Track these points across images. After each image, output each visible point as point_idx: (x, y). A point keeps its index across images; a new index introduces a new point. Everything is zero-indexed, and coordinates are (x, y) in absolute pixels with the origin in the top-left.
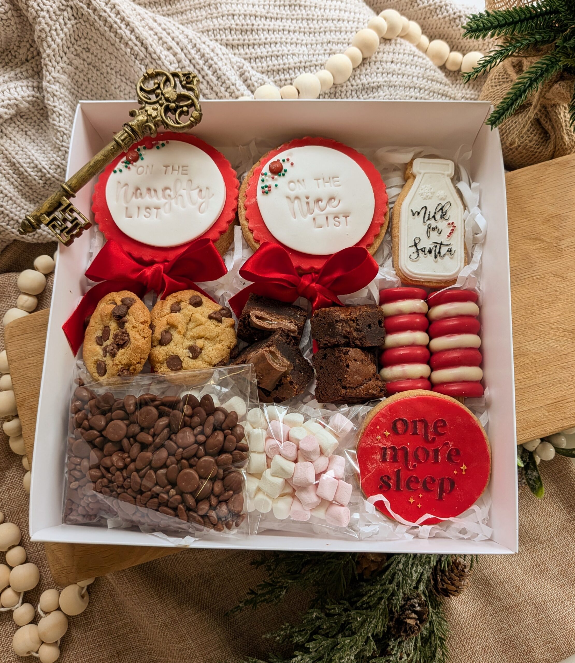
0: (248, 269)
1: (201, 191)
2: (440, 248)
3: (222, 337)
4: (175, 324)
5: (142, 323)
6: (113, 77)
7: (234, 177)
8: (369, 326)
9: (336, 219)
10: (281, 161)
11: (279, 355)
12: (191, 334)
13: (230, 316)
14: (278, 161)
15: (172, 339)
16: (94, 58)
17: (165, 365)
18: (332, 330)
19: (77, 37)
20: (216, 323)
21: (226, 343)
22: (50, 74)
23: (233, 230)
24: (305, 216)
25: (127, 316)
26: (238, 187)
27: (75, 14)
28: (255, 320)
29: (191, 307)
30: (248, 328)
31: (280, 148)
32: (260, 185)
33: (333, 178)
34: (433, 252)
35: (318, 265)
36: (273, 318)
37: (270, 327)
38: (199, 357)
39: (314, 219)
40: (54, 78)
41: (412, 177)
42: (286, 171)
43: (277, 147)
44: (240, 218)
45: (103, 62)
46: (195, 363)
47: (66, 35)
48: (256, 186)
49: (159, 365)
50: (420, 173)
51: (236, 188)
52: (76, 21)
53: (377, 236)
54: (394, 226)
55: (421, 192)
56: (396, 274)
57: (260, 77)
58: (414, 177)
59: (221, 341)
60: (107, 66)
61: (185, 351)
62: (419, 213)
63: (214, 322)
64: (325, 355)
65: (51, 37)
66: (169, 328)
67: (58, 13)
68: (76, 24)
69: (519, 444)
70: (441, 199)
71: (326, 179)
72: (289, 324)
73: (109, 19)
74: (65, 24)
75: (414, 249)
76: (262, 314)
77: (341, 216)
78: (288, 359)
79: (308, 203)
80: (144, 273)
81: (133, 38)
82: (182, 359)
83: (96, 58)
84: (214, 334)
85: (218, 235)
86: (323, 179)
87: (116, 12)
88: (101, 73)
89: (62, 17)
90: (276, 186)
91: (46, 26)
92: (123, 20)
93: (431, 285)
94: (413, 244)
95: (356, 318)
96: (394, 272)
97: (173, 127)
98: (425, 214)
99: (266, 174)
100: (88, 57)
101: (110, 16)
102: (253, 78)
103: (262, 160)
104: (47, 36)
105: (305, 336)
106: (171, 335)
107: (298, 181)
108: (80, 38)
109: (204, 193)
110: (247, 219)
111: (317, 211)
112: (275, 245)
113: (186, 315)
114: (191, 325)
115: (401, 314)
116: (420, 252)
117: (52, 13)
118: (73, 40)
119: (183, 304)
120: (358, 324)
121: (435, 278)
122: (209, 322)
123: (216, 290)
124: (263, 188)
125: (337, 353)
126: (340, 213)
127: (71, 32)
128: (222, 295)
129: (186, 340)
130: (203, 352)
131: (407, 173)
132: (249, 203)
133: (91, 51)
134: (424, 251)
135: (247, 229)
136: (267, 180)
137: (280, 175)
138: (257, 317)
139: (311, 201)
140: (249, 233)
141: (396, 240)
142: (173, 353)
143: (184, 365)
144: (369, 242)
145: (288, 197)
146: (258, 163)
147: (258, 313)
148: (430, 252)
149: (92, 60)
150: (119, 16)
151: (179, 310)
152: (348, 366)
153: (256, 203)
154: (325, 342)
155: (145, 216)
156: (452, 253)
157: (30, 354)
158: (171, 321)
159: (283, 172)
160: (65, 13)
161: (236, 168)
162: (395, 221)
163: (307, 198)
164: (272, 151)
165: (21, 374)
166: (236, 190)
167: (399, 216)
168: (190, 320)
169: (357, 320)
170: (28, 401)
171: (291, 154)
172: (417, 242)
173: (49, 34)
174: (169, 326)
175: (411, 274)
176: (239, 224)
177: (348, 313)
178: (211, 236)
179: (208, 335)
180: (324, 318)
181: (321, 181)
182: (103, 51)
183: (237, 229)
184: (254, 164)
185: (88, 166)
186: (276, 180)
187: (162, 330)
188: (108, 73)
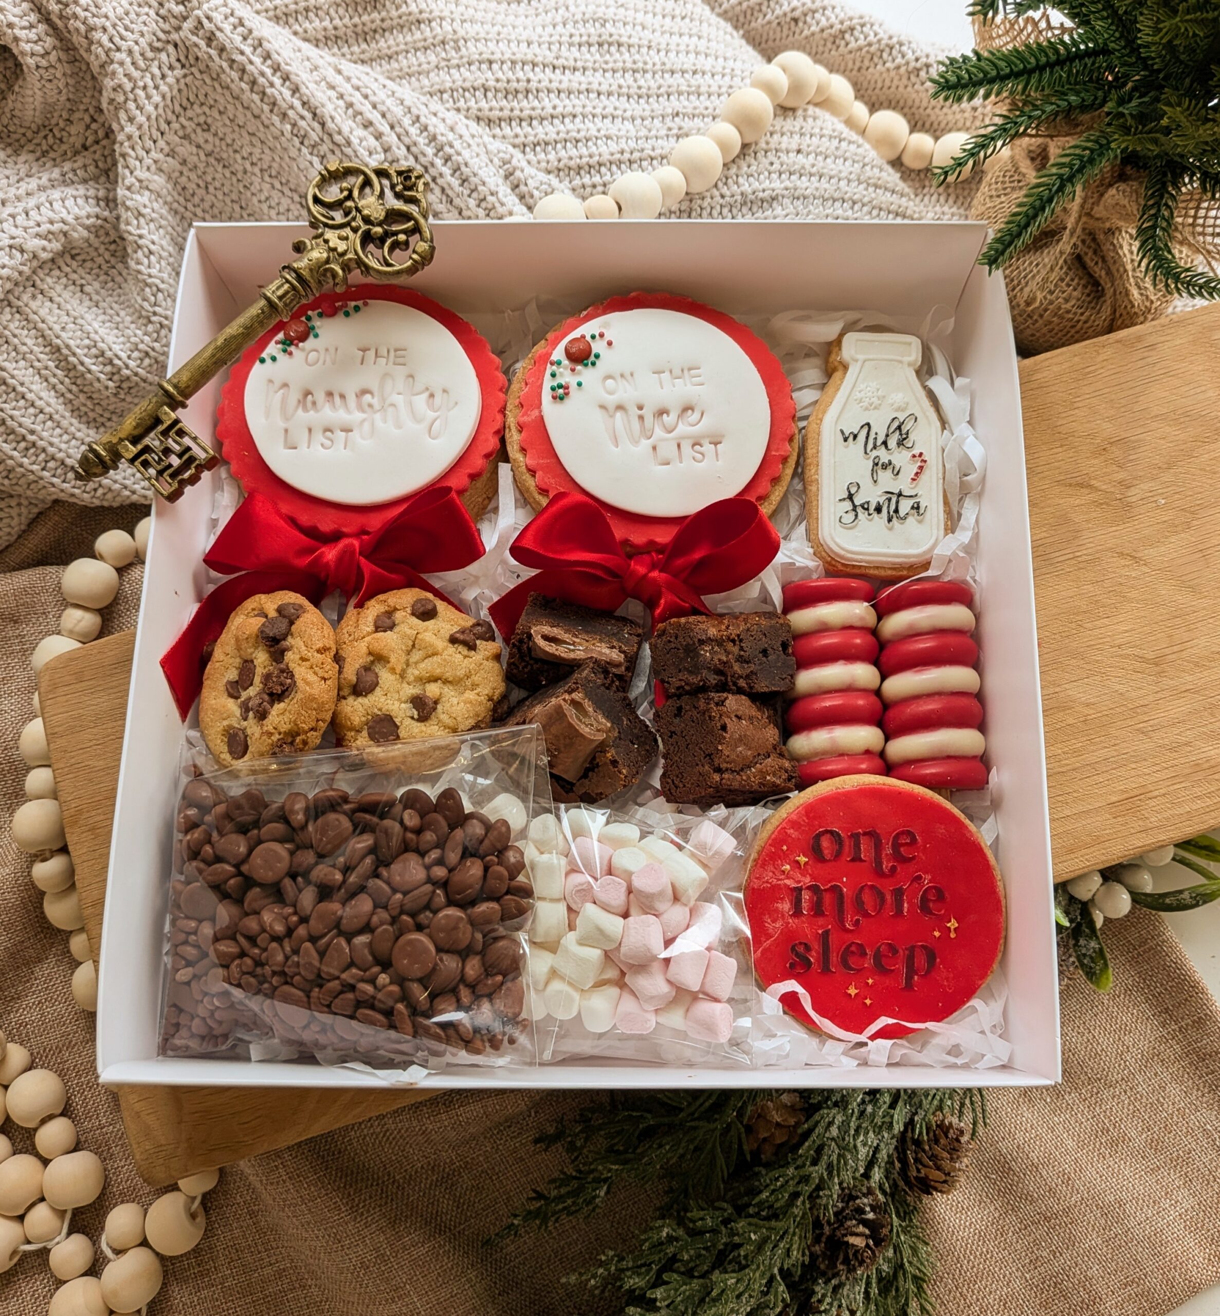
0: (528, 544)
1: (432, 395)
2: (897, 502)
3: (476, 679)
4: (385, 652)
5: (319, 651)
6: (257, 180)
7: (497, 369)
8: (765, 652)
9: (697, 447)
10: (588, 338)
11: (591, 709)
12: (416, 672)
13: (493, 639)
14: (583, 337)
15: (377, 684)
16: (217, 142)
17: (365, 733)
18: (692, 659)
19: (185, 103)
20: (465, 651)
21: (485, 690)
22: (131, 173)
23: (495, 472)
24: (636, 442)
25: (289, 638)
26: (505, 390)
27: (182, 59)
28: (541, 643)
29: (415, 621)
30: (527, 659)
31: (585, 313)
32: (548, 383)
33: (690, 369)
34: (885, 510)
35: (664, 537)
36: (577, 640)
37: (572, 656)
38: (433, 716)
39: (654, 448)
40: (140, 181)
41: (841, 368)
42: (597, 356)
43: (581, 312)
44: (509, 448)
45: (236, 151)
46: (424, 729)
47: (164, 97)
48: (541, 386)
49: (353, 733)
50: (857, 361)
51: (501, 390)
52: (185, 71)
53: (776, 480)
54: (809, 461)
55: (859, 395)
56: (814, 554)
57: (545, 180)
58: (846, 368)
59: (474, 686)
60: (243, 158)
61: (403, 705)
62: (855, 437)
63: (461, 648)
64: (680, 709)
65: (135, 100)
66: (372, 662)
67: (150, 55)
68: (185, 76)
69: (1059, 880)
70: (898, 409)
71: (677, 372)
72: (607, 651)
73: (249, 67)
74: (163, 77)
75: (848, 505)
76: (556, 632)
77: (706, 443)
78: (607, 717)
79: (641, 418)
80: (322, 555)
81: (297, 104)
82: (397, 721)
83: (223, 143)
84: (461, 673)
85: (465, 481)
86: (671, 372)
87: (264, 54)
88: (232, 173)
89: (156, 63)
90: (579, 384)
91: (125, 80)
92: (276, 69)
93: (882, 573)
94: (846, 495)
95: (738, 636)
96: (811, 551)
97: (378, 271)
98: (867, 438)
99: (559, 363)
100: (206, 141)
101: (251, 62)
102: (530, 182)
103: (550, 336)
104: (127, 99)
105: (639, 675)
106: (377, 676)
107: (622, 376)
108: (192, 104)
109: (438, 399)
110: (523, 450)
111: (659, 432)
112: (580, 497)
113: (405, 636)
114: (416, 656)
115: (824, 629)
116: (859, 510)
117: (137, 56)
118: (178, 109)
119: (398, 616)
120: (742, 649)
121: (890, 559)
122: (451, 649)
123: (464, 588)
124: (553, 389)
125: (702, 704)
126: (704, 437)
127: (175, 92)
128: (475, 599)
129: (405, 685)
130: (440, 707)
131: (831, 360)
132: (526, 419)
133: (213, 130)
134: (867, 509)
135: (523, 469)
136: (562, 374)
137: (586, 365)
138: (546, 638)
139: (647, 413)
140: (527, 477)
141: (814, 488)
142: (380, 710)
143: (402, 733)
144: (760, 491)
145: (603, 407)
146: (543, 342)
147: (547, 629)
148: (878, 509)
149: (214, 146)
150: (269, 62)
151: (391, 627)
152: (724, 728)
153: (541, 419)
154: (678, 684)
155: (322, 445)
156: (922, 511)
157: (91, 721)
158: (376, 647)
159: (592, 358)
160: (163, 56)
161: (500, 353)
162: (810, 452)
163: (640, 408)
164: (571, 320)
165: (73, 761)
166: (501, 395)
167: (818, 443)
168: (413, 646)
169: (741, 641)
170: (88, 815)
171: (606, 325)
172: (853, 491)
173: (131, 96)
174: (372, 658)
175: (842, 553)
176: (507, 460)
177: (723, 627)
178: (453, 483)
179: (448, 675)
180: (676, 638)
181: (666, 376)
182: (236, 128)
183: (504, 470)
184: (534, 345)
185: (212, 347)
186: (579, 373)
187: (357, 666)
188: (245, 172)
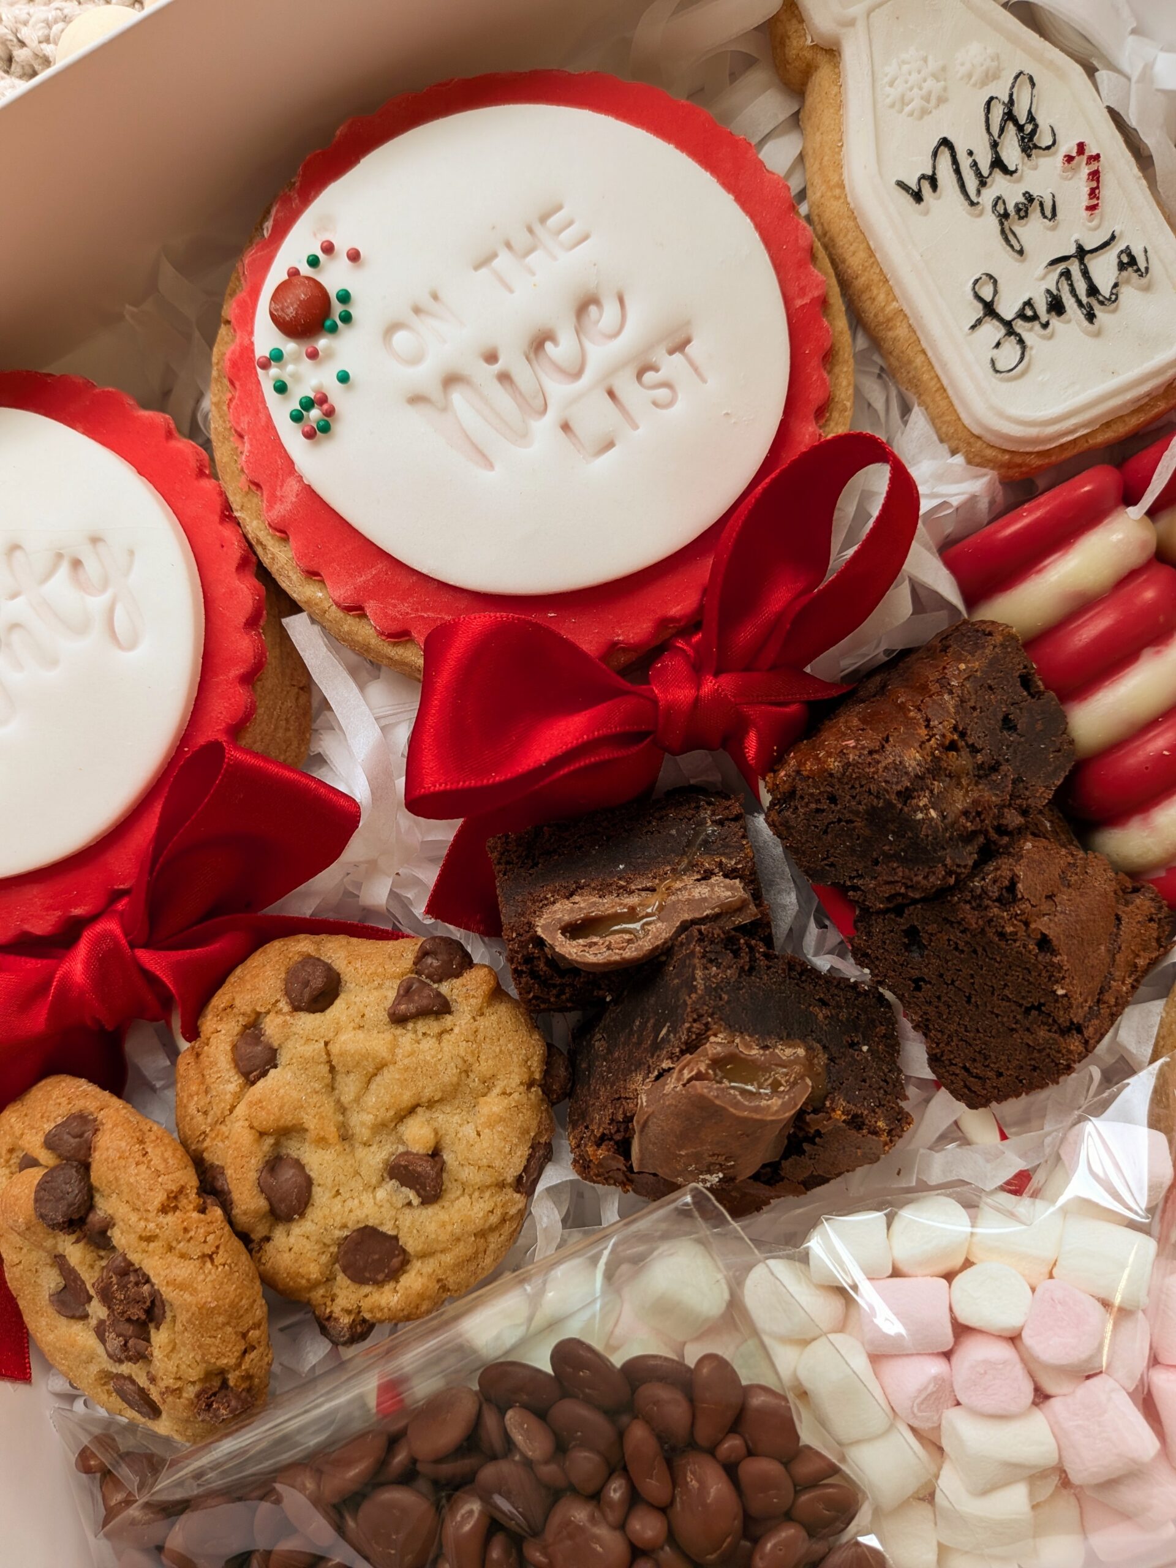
2: (1085, 273)
3: (484, 1067)
4: (288, 1120)
7: (169, 435)
8: (1008, 723)
9: (649, 377)
10: (305, 270)
12: (369, 1119)
13: (467, 962)
14: (294, 273)
15: (309, 1182)
17: (342, 1279)
20: (431, 1026)
21: (513, 1078)
23: (284, 638)
24: (522, 436)
25: (99, 1200)
26: (206, 469)
29: (308, 1021)
30: (558, 981)
31: (269, 225)
32: (280, 410)
33: (543, 219)
34: (1069, 302)
35: (682, 598)
36: (633, 900)
37: (646, 945)
38: (447, 1184)
39: (566, 427)
41: (822, 59)
42: (345, 298)
43: (260, 228)
44: (284, 584)
46: (443, 1216)
48: (270, 427)
49: (321, 1291)
50: (851, 23)
51: (201, 474)
53: (828, 357)
55: (894, 93)
58: (831, 52)
59: (488, 1082)
61: (381, 1194)
62: (933, 181)
63: (422, 1026)
64: (912, 934)
66: (277, 1144)
70: (991, 76)
71: (521, 239)
72: (701, 891)
75: (992, 331)
76: (584, 905)
77: (660, 356)
79: (504, 378)
82: (388, 1229)
84: (449, 1075)
85: (240, 695)
86: (508, 245)
90: (344, 378)
93: (1121, 430)
94: (978, 311)
95: (955, 728)
98: (958, 171)
99: (277, 357)
103: (229, 310)
105: (771, 883)
106: (299, 1165)
107: (417, 310)
109: (91, 566)
110: (312, 574)
111: (557, 390)
112: (481, 620)
113: (306, 1063)
114: (349, 1087)
116: (1020, 326)
119: (272, 1027)
121: (1129, 396)
122: (406, 1038)
124: (297, 418)
126: (650, 347)
129: (361, 1152)
130: (447, 1156)
131: (792, 53)
132: (281, 510)
134: (1035, 317)
135: (335, 613)
136: (296, 377)
137: (334, 329)
139: (511, 359)
140: (349, 624)
142: (344, 1226)
143: (411, 1244)
144: (815, 397)
145: (417, 399)
146: (223, 330)
147: (564, 910)
148: (1056, 306)
151: (270, 1060)
153: (310, 494)
158: (266, 1119)
159: (337, 308)
161: (161, 400)
163: (491, 357)
164: (252, 255)
166: (207, 484)
168: (332, 1069)
169: (963, 735)
171: (326, 222)
172: (987, 293)
174: (271, 1141)
176: (294, 608)
179: (429, 1090)
180: (833, 799)
181: (504, 260)
183: (298, 628)
184: (211, 341)
186: (330, 355)
187: (253, 1176)
